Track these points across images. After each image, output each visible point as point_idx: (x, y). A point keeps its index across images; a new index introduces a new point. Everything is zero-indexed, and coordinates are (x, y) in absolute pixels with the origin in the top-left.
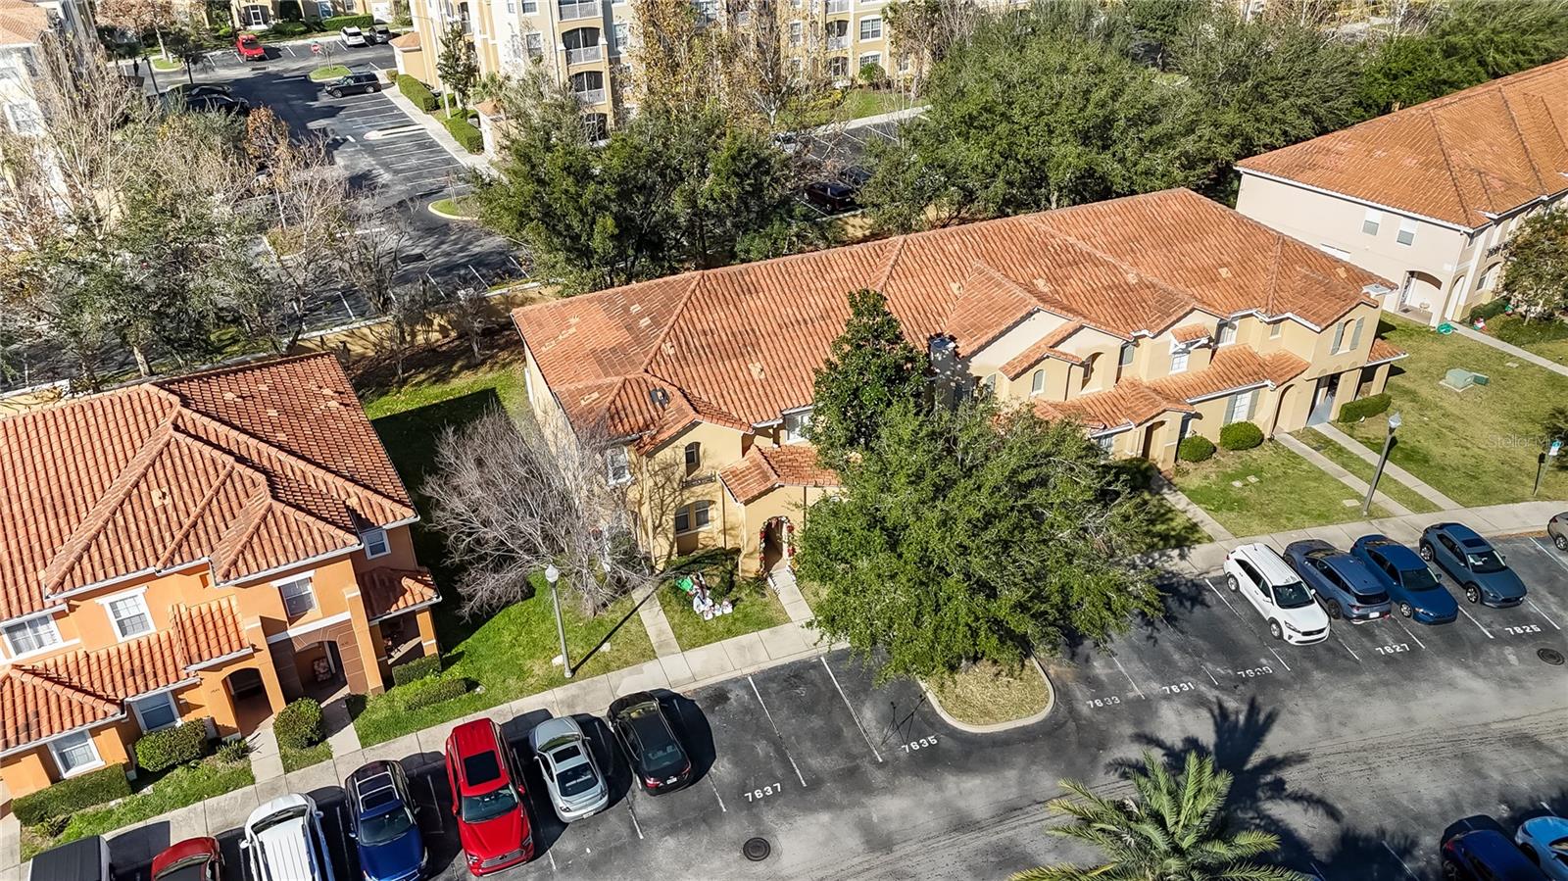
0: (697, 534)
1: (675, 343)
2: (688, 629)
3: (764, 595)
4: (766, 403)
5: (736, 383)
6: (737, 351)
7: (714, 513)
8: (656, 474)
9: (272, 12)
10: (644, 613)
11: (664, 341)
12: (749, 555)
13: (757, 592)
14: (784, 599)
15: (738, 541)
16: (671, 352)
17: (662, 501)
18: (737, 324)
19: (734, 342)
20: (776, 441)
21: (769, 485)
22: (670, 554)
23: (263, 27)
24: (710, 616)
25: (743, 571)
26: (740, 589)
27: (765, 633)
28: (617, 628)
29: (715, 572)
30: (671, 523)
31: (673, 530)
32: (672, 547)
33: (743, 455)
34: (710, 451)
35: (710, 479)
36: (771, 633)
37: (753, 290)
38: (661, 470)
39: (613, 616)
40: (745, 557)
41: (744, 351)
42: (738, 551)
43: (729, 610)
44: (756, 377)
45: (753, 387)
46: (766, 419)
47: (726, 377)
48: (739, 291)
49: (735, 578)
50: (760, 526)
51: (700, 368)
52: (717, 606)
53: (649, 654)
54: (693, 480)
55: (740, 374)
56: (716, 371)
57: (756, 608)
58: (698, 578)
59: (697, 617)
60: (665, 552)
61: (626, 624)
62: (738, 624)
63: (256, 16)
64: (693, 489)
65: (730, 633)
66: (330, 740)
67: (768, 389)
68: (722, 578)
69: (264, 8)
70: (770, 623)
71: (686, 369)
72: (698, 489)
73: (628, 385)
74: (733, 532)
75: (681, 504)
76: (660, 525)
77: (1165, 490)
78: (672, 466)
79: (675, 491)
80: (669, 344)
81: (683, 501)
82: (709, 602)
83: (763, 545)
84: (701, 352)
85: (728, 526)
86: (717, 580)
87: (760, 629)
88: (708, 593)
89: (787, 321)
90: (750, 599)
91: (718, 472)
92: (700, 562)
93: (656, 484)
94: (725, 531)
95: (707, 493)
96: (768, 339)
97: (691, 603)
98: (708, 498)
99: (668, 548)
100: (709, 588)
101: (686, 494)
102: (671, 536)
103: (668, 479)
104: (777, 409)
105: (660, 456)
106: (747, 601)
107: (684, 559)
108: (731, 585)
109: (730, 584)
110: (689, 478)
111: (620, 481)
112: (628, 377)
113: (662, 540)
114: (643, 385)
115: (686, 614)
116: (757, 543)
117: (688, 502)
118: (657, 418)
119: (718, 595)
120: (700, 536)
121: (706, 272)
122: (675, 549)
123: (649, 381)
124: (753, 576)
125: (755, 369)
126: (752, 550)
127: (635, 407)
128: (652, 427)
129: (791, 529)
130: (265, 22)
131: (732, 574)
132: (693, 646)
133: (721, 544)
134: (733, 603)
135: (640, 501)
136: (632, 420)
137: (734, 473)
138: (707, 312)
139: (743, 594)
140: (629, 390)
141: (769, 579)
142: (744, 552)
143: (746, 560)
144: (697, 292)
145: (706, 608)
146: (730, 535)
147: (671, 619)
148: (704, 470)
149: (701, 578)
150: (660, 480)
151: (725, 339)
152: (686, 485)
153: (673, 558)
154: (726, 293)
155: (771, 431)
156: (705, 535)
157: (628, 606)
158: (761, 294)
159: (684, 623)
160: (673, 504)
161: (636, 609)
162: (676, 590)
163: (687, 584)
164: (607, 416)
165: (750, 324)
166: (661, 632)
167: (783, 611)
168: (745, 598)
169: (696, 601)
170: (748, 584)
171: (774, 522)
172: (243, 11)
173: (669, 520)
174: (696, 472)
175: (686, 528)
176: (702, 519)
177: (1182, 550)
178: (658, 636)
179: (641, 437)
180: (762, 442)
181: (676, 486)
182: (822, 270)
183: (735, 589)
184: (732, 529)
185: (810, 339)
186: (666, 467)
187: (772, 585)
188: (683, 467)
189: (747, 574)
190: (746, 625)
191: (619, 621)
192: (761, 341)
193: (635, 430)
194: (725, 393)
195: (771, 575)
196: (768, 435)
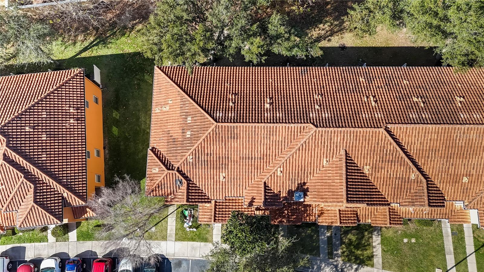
1: (194, 156)
2: (180, 232)
4: (221, 192)
5: (212, 181)
6: (218, 166)
10: (169, 219)
11: (190, 155)
16: (191, 161)
18: (223, 152)
19: (218, 162)
28: (159, 222)
36: (204, 245)
37: (235, 137)
41: (221, 167)
44: (221, 180)
45: (218, 184)
46: (218, 199)
47: (209, 177)
48: (229, 136)
51: (200, 170)
53: (164, 238)
55: (215, 177)
56: (206, 174)
57: (204, 232)
61: (162, 221)
62: (196, 237)
66: (69, 233)
70: (206, 241)
71: (194, 170)
73: (168, 175)
77: (375, 233)
80: (191, 157)
84: (203, 163)
87: (202, 242)
89: (244, 156)
90: (204, 227)
96: (233, 163)
104: (224, 196)
112: (169, 172)
114: (175, 176)
118: (175, 191)
123: (177, 175)
125: (222, 176)
128: (172, 195)
132: (179, 240)
136: (166, 190)
138: (212, 144)
140: (168, 177)
144: (211, 133)
151: (215, 159)
154: (224, 136)
158: (238, 140)
159: (180, 229)
161: (168, 216)
165: (228, 154)
167: (212, 237)
177: (358, 267)
178: (170, 231)
182: (271, 133)
185: (250, 167)
190: (198, 238)
192: (230, 164)
193: (166, 194)
194: (206, 184)
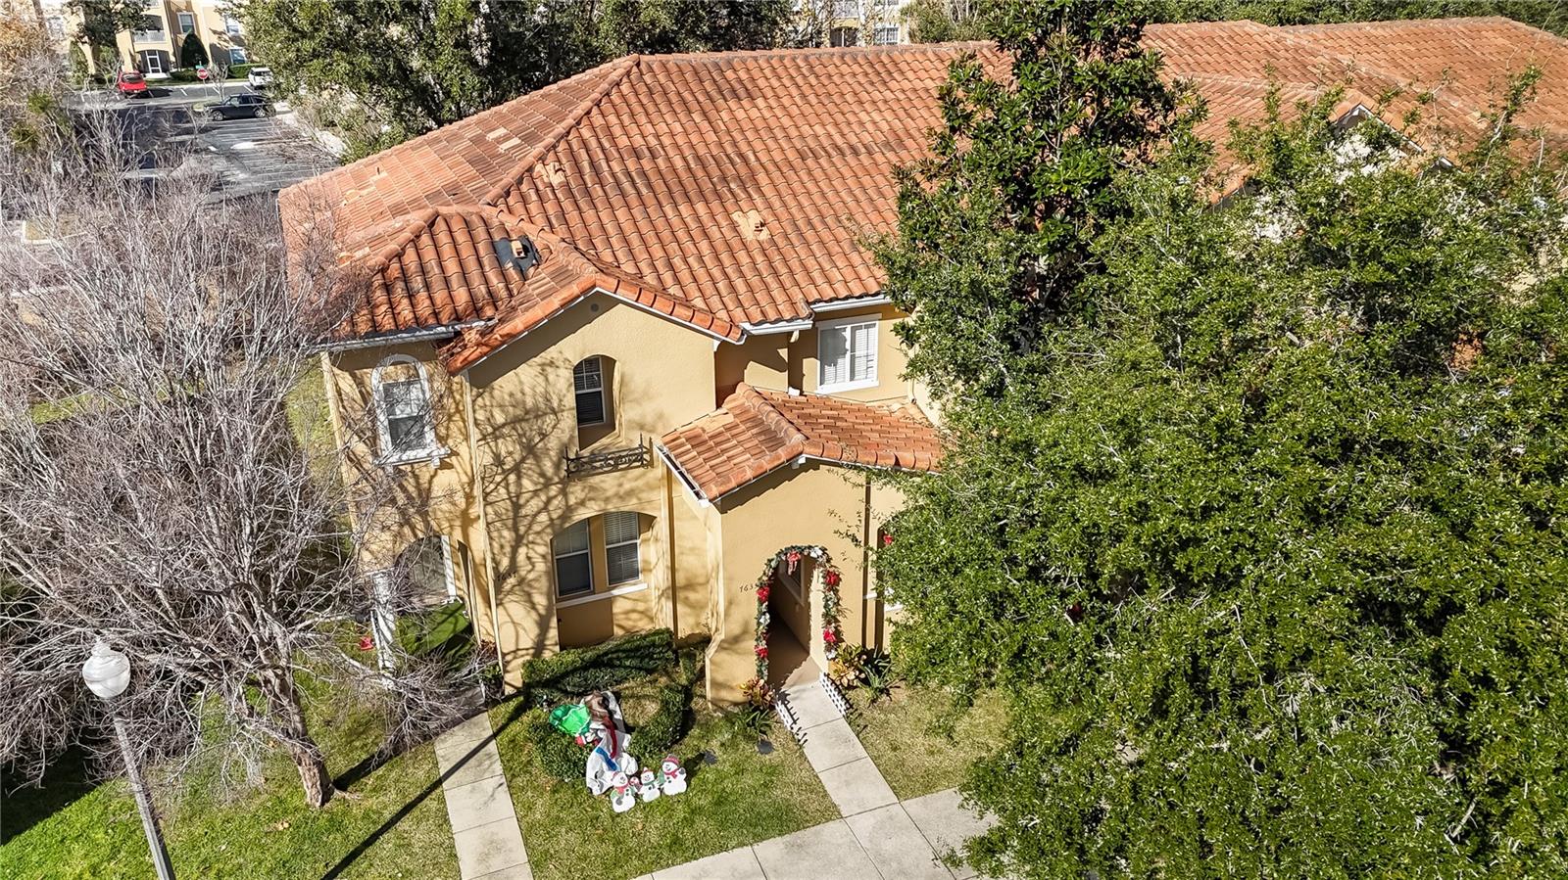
0: (610, 601)
1: (566, 165)
2: (566, 839)
3: (766, 747)
4: (774, 285)
5: (704, 246)
6: (707, 187)
7: (650, 551)
8: (496, 433)
9: (173, 59)
10: (457, 796)
11: (542, 159)
12: (732, 643)
13: (749, 738)
14: (820, 755)
15: (705, 617)
16: (557, 179)
17: (517, 507)
18: (707, 144)
19: (700, 174)
20: (795, 381)
21: (783, 454)
22: (539, 647)
23: (162, 75)
24: (629, 802)
25: (716, 685)
26: (709, 730)
27: (771, 849)
28: (375, 837)
29: (649, 690)
30: (541, 566)
31: (544, 584)
32: (543, 625)
33: (719, 406)
34: (637, 382)
35: (640, 458)
36: (790, 846)
37: (742, 93)
38: (514, 422)
39: (373, 803)
40: (721, 648)
41: (722, 189)
42: (706, 641)
43: (677, 785)
44: (748, 238)
45: (742, 257)
46: (772, 316)
47: (681, 234)
48: (714, 93)
49: (696, 704)
50: (756, 571)
51: (621, 214)
52: (648, 775)
54: (593, 458)
55: (714, 232)
56: (660, 223)
57: (748, 780)
58: (604, 703)
59: (595, 803)
60: (527, 641)
61: (404, 825)
62: (701, 824)
63: (153, 62)
64: (595, 480)
65: (679, 849)
67: (776, 258)
68: (665, 704)
69: (163, 54)
70: (783, 820)
71: (589, 214)
72: (608, 482)
73: (440, 225)
74: (692, 596)
75: (564, 517)
76: (513, 568)
78: (538, 414)
79: (547, 485)
80: (552, 166)
81: (569, 510)
82: (628, 764)
83: (766, 619)
84: (627, 186)
85: (681, 580)
86: (652, 708)
87: (759, 838)
88: (626, 740)
89: (816, 147)
90: (733, 756)
91: (658, 442)
92: (610, 665)
93: (498, 461)
94: (674, 592)
95: (630, 493)
96: (774, 173)
97: (579, 768)
98: (631, 505)
99: (534, 631)
100: (629, 729)
101: (577, 492)
102: (540, 600)
103: (530, 450)
105: (506, 384)
106: (724, 760)
107: (570, 657)
108: (686, 720)
109: (684, 719)
110: (586, 452)
111: (410, 454)
112: (444, 210)
113: (516, 608)
114: (480, 233)
115: (564, 796)
116: (750, 610)
117: (583, 514)
118: (503, 294)
119: (652, 747)
120: (619, 607)
121: (646, 58)
122: (553, 634)
123: (495, 222)
124: (739, 697)
125: (748, 222)
126: (736, 630)
127: (452, 267)
128: (487, 309)
129: (833, 581)
130: (164, 71)
131: (688, 693)
133: (665, 621)
134: (690, 768)
135: (465, 514)
136: (440, 296)
137: (696, 440)
138: (643, 119)
139: (715, 744)
140: (443, 238)
141: (780, 708)
142: (718, 638)
143: (724, 656)
144: (625, 88)
145: (618, 782)
146: (687, 602)
147: (523, 809)
148: (624, 437)
149: (613, 705)
150: (508, 447)
151: (679, 163)
152: (577, 469)
153: (547, 655)
154: (687, 95)
155: (784, 353)
156: (628, 605)
157: (421, 774)
158: (760, 104)
159: (559, 821)
160: (543, 517)
161: (439, 783)
162: (547, 732)
163: (577, 719)
164: (378, 280)
165: (735, 145)
166: (493, 847)
167: (815, 787)
168: (718, 753)
169: (594, 762)
170: (729, 718)
171: (792, 559)
172: (139, 58)
173: (536, 560)
174: (605, 441)
175: (585, 586)
176: (623, 568)
178: (484, 858)
179: (458, 334)
180: (761, 378)
181: (548, 466)
183: (695, 731)
184: (690, 586)
185: (866, 180)
186: (526, 417)
187: (787, 721)
188: (569, 421)
189: (725, 694)
190: (722, 825)
191: (387, 815)
192: (762, 177)
193: (444, 317)
194: (677, 261)
195: (784, 698)
196: (776, 364)
